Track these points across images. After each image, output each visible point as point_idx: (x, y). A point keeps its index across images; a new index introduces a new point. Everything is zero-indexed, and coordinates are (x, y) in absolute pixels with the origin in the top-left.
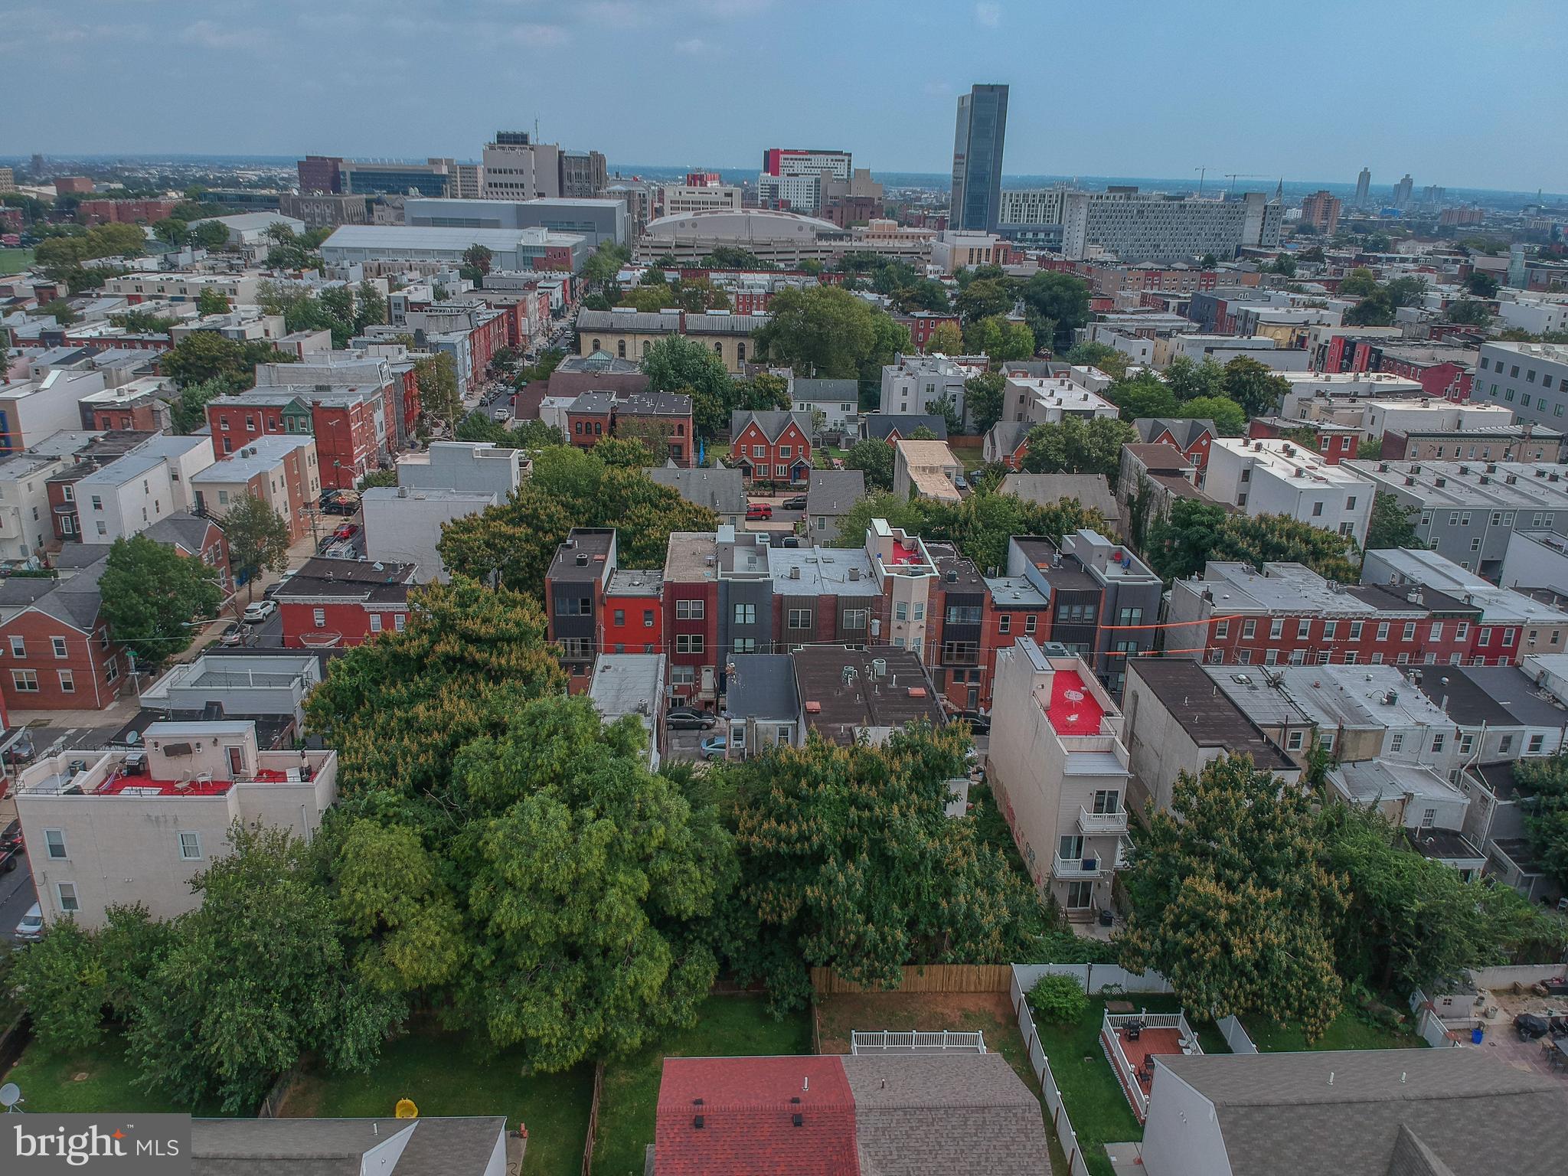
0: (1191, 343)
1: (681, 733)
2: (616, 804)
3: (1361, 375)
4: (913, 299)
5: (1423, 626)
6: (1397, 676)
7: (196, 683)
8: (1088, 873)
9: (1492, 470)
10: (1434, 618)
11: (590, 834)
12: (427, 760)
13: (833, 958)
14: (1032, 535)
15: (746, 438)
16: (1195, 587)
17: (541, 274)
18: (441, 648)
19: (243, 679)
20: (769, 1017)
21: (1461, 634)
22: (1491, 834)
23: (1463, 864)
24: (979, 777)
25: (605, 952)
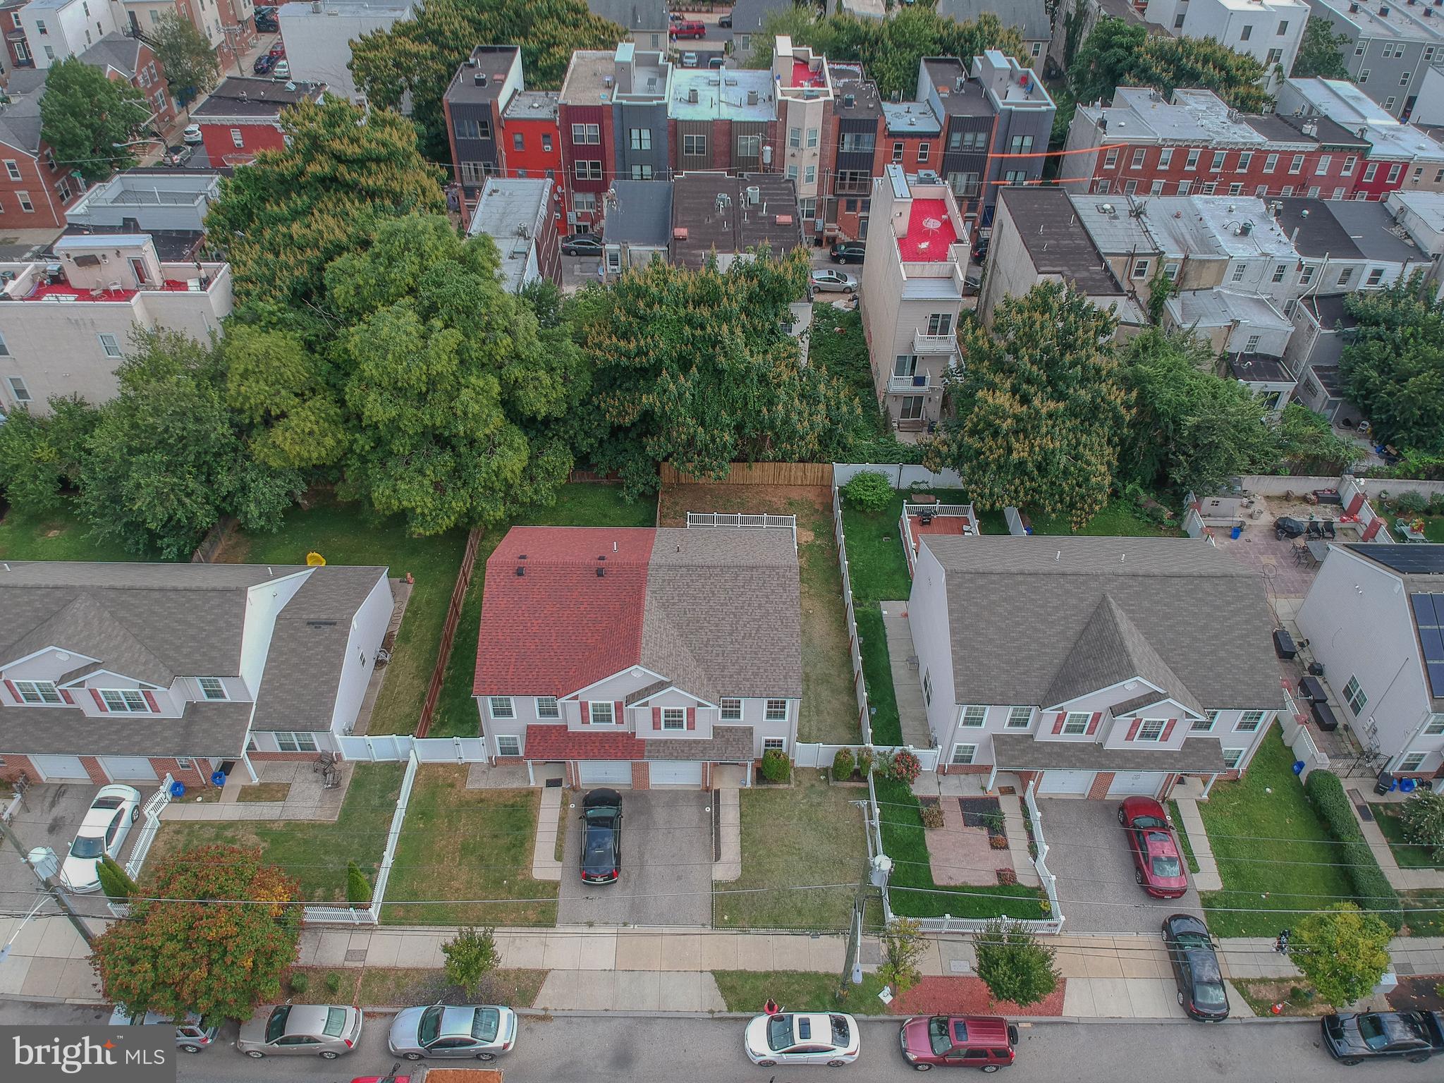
1: (584, 259)
2: (464, 315)
5: (1312, 157)
6: (1261, 206)
7: (115, 201)
8: (919, 389)
10: (1324, 150)
11: (437, 341)
12: (302, 273)
13: (670, 455)
14: (949, 56)
16: (1093, 113)
18: (313, 168)
19: (149, 196)
20: (622, 500)
21: (1347, 168)
22: (1310, 360)
23: (1273, 386)
24: (853, 304)
25: (472, 442)
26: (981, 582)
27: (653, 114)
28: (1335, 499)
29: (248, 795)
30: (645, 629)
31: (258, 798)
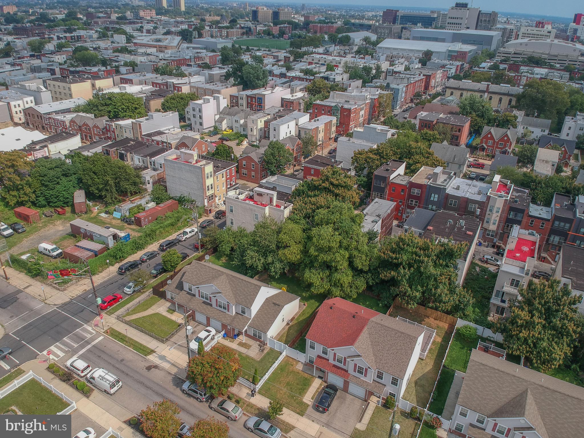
2: (345, 233)
7: (273, 181)
8: (503, 304)
11: (334, 238)
12: (309, 211)
15: (486, 137)
18: (324, 185)
20: (378, 304)
24: (497, 271)
25: (336, 270)
26: (482, 367)
27: (440, 190)
29: (241, 344)
30: (360, 337)
31: (242, 346)
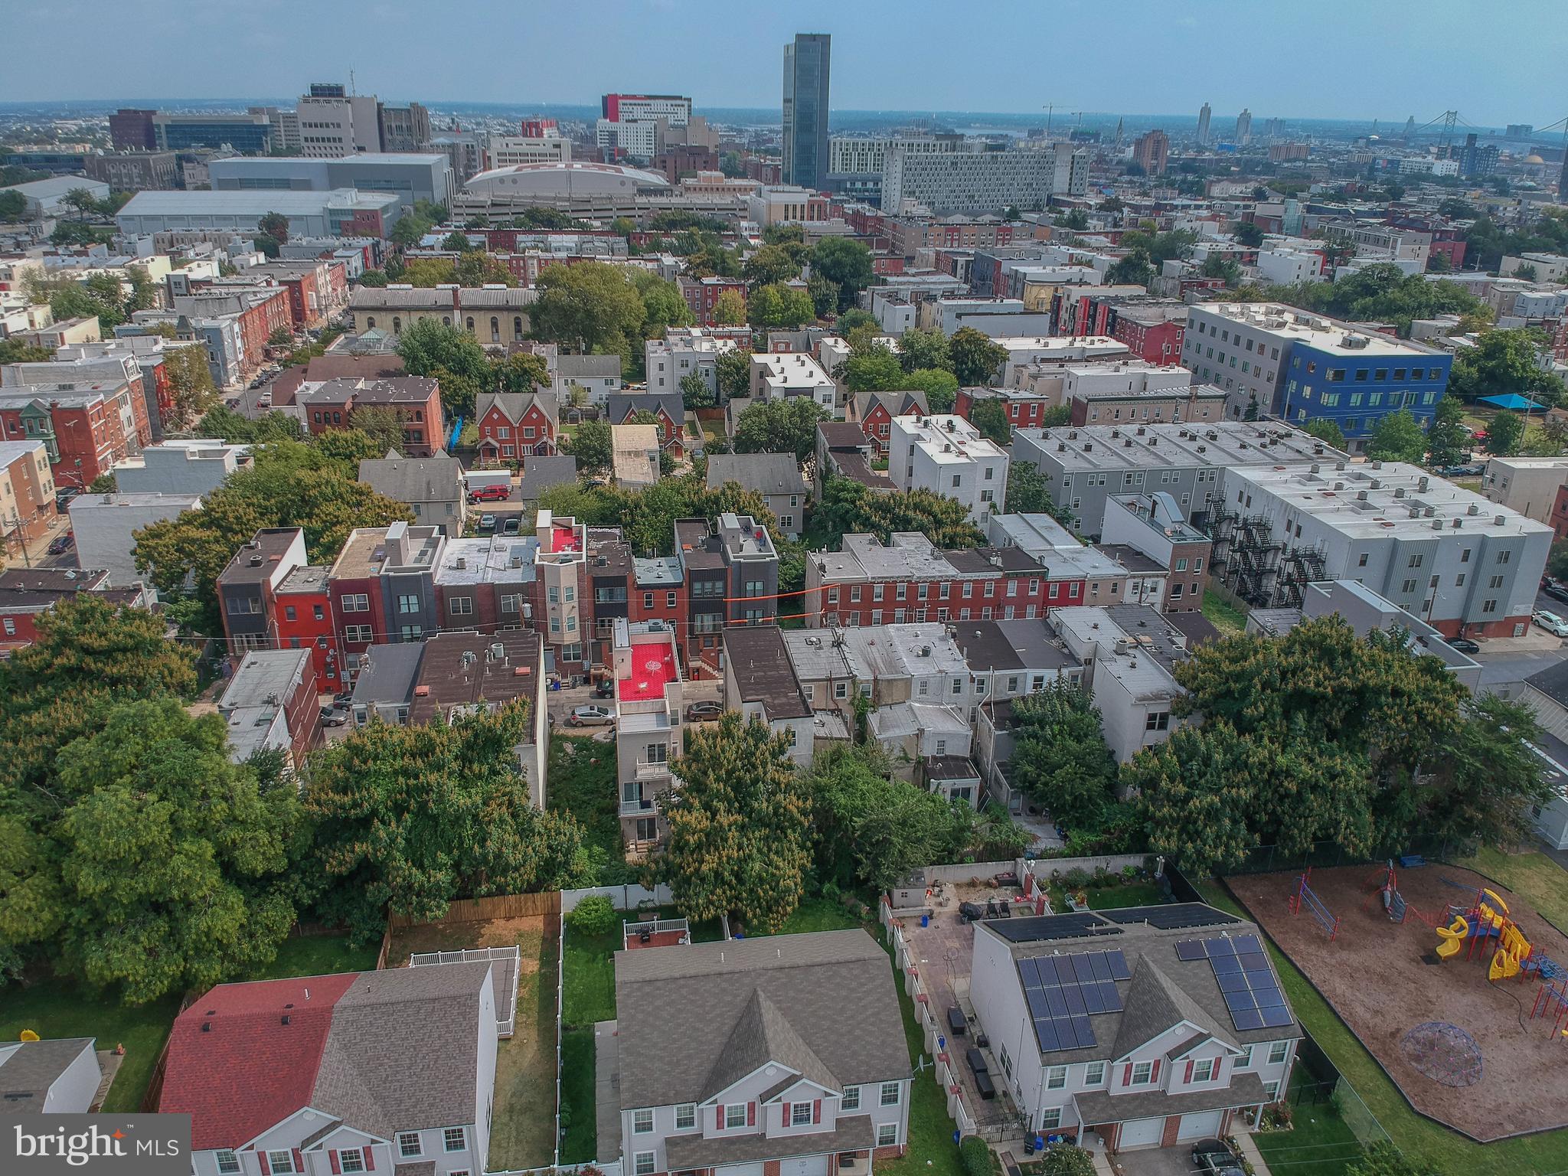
0: (949, 308)
2: (179, 788)
3: (1079, 339)
4: (704, 264)
5: (1001, 583)
6: (941, 630)
9: (1141, 432)
10: (1007, 578)
11: (148, 814)
12: (37, 759)
14: (699, 517)
15: (488, 420)
16: (818, 558)
17: (344, 240)
18: (58, 661)
20: (347, 949)
21: (1033, 589)
22: (994, 758)
23: (961, 783)
24: (612, 735)
25: (189, 906)
26: (647, 989)
27: (418, 583)
28: (1012, 881)
30: (321, 1071)
